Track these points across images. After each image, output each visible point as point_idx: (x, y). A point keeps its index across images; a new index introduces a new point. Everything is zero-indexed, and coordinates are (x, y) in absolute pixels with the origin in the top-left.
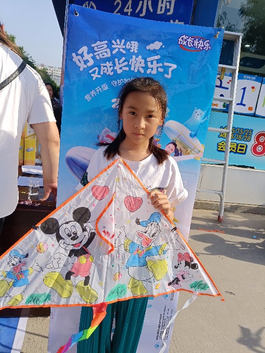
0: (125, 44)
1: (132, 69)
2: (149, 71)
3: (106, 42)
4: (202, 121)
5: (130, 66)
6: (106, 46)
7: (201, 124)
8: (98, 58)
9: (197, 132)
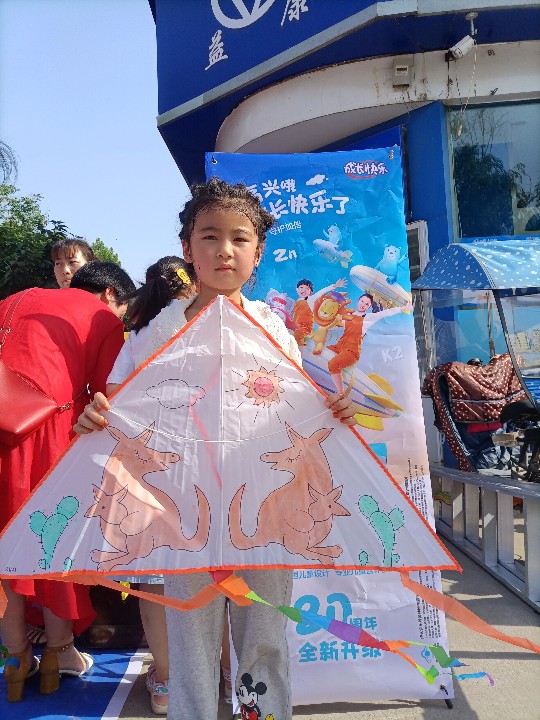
4: (400, 261)
5: (289, 209)
9: (396, 277)
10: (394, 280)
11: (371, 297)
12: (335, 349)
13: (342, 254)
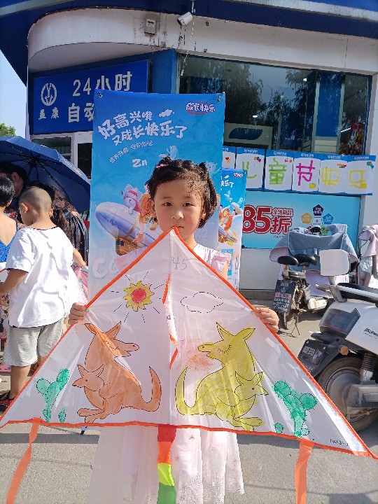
0: (141, 114)
1: (148, 133)
2: (162, 135)
5: (145, 132)
6: (125, 118)
8: (119, 128)
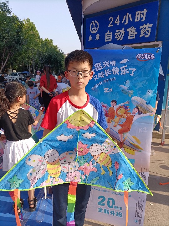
3: (100, 63)
4: (153, 96)
5: (112, 72)
6: (100, 65)
7: (152, 97)
9: (150, 102)
10: (149, 103)
11: (138, 109)
12: (121, 126)
13: (130, 91)
